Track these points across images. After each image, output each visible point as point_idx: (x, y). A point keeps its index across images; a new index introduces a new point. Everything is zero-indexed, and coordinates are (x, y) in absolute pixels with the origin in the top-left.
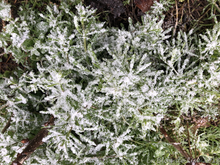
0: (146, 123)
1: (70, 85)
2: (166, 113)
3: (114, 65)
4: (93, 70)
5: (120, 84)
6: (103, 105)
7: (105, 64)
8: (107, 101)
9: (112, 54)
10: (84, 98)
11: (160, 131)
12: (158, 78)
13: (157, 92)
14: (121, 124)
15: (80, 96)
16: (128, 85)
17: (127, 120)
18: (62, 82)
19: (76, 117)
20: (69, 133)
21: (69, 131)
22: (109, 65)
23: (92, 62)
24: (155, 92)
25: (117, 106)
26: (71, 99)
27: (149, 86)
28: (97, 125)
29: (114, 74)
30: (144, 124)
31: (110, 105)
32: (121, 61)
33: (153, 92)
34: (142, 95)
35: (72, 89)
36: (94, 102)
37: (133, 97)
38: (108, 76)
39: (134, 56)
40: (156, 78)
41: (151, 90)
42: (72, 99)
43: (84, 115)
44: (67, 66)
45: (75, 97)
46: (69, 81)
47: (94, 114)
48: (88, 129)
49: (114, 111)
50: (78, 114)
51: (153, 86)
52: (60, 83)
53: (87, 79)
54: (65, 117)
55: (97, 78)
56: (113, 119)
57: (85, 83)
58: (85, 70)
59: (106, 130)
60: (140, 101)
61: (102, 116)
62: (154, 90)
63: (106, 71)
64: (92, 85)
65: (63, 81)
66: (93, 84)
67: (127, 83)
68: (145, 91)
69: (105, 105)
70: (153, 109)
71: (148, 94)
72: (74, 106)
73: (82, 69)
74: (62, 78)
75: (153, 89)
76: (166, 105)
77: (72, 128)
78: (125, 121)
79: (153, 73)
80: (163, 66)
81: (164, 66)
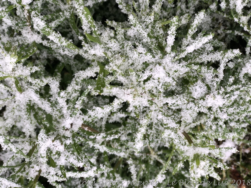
0: (198, 164)
1: (35, 78)
2: (244, 138)
3: (132, 35)
4: (86, 47)
5: (145, 81)
6: (107, 122)
7: (112, 35)
8: (115, 115)
9: (128, 11)
10: (66, 108)
11: (230, 177)
12: (228, 64)
13: (224, 98)
14: (146, 162)
15: (57, 103)
16: (161, 84)
17: (159, 153)
18: (18, 73)
19: (49, 149)
20: (35, 181)
21: (34, 178)
22: (120, 36)
23: (84, 27)
24: (219, 97)
25: (137, 124)
26: (36, 107)
27: (207, 85)
28: (94, 165)
29: (131, 56)
30: (195, 164)
31: (121, 122)
32: (147, 28)
33: (215, 97)
34: (192, 104)
35: (39, 87)
36: (86, 118)
37: (172, 107)
38: (119, 62)
39: (175, 21)
40: (222, 67)
41: (212, 94)
42: (40, 109)
43: (65, 145)
44: (29, 36)
45: (46, 106)
46: (34, 71)
47: (87, 142)
48: (75, 174)
49: (129, 134)
50: (54, 143)
51: (215, 84)
52: (13, 75)
53: (72, 62)
54: (25, 148)
55: (93, 64)
56: (128, 151)
57: (67, 71)
58: (68, 45)
59: (114, 175)
60: (188, 116)
61: (103, 146)
62: (219, 93)
63: (114, 50)
64: (82, 79)
65: (20, 71)
66: (85, 77)
67: (159, 78)
68: (199, 96)
69: (110, 121)
70: (216, 132)
71: (204, 103)
72: (45, 127)
73: (62, 43)
74: (18, 64)
75: (216, 92)
76: (243, 122)
77: (40, 171)
78: (154, 156)
79: (217, 56)
80: (241, 36)
81: (243, 37)
